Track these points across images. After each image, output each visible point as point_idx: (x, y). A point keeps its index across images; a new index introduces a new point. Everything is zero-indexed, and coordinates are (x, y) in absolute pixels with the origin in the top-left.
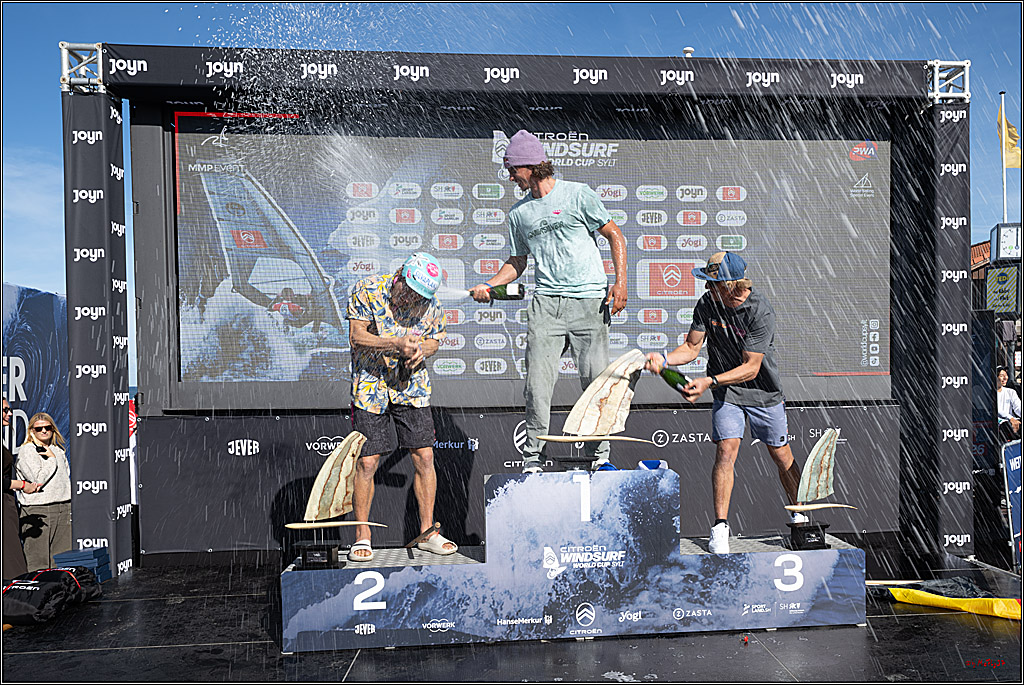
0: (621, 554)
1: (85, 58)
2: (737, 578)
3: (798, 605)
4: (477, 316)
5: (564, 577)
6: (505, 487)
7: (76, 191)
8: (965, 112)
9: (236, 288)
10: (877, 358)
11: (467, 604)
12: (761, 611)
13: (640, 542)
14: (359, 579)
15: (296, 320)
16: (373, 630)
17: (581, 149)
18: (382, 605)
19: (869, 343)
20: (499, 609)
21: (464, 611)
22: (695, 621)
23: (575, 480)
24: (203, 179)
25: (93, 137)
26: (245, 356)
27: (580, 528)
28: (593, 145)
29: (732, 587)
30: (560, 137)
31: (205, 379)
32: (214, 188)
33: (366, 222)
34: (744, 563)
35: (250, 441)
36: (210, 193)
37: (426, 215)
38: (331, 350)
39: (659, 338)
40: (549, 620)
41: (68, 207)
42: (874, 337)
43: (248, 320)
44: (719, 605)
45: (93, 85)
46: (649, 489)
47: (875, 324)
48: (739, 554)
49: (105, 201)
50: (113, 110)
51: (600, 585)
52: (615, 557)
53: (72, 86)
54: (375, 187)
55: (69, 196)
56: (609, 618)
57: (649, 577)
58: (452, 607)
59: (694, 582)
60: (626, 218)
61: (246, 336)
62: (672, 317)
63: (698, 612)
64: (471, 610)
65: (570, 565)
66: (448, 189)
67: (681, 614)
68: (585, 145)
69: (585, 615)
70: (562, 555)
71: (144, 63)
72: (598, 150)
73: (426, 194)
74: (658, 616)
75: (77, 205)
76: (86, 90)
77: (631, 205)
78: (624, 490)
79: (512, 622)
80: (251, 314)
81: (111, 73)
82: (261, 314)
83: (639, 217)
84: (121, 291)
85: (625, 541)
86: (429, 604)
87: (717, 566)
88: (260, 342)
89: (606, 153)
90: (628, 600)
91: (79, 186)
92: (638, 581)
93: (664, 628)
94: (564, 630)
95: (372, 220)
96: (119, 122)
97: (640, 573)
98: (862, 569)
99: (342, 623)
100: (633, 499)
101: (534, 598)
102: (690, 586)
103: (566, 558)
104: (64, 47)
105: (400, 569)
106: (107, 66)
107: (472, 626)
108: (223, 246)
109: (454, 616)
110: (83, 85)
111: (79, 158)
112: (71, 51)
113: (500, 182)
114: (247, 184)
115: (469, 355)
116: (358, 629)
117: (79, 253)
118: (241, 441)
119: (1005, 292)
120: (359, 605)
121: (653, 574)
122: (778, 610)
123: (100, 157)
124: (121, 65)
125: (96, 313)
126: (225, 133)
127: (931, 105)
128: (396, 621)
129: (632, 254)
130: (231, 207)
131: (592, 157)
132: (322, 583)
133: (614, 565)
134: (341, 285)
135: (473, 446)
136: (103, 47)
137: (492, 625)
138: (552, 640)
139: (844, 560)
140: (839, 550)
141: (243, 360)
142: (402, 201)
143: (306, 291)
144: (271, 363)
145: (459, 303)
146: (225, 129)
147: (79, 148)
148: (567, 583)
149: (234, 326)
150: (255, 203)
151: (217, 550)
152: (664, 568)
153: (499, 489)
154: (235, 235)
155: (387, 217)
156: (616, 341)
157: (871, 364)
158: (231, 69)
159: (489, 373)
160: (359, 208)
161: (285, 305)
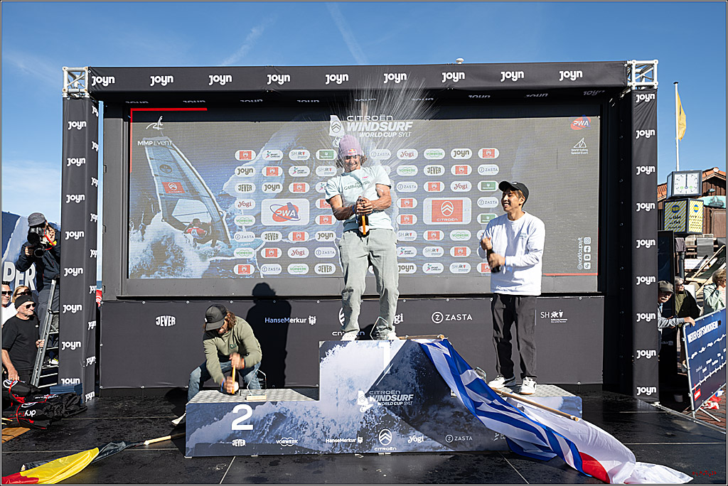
0: (410, 397)
1: (77, 76)
4: (317, 237)
5: (371, 412)
6: (333, 349)
7: (69, 159)
8: (653, 95)
9: (164, 219)
10: (589, 263)
11: (306, 428)
13: (424, 388)
14: (236, 410)
15: (201, 239)
16: (244, 444)
17: (387, 125)
18: (250, 427)
19: (584, 253)
20: (327, 432)
21: (304, 432)
22: (462, 444)
23: (380, 346)
24: (146, 148)
25: (80, 125)
26: (169, 262)
28: (395, 123)
30: (375, 118)
31: (143, 277)
32: (152, 156)
33: (247, 176)
35: (170, 317)
36: (150, 159)
37: (286, 172)
38: (222, 258)
39: (437, 250)
40: (360, 440)
41: (64, 169)
42: (587, 250)
43: (171, 239)
44: (478, 433)
45: (82, 93)
47: (588, 240)
49: (87, 165)
50: (94, 108)
51: (395, 417)
52: (406, 398)
53: (69, 94)
54: (253, 153)
55: (65, 162)
56: (401, 440)
57: (429, 413)
58: (296, 429)
59: (461, 416)
60: (417, 170)
61: (170, 249)
62: (447, 236)
63: (463, 438)
64: (308, 433)
65: (375, 404)
66: (300, 153)
67: (451, 439)
68: (391, 123)
69: (385, 437)
70: (370, 396)
71: (113, 78)
72: (399, 126)
73: (286, 156)
74: (435, 440)
75: (70, 168)
76: (77, 96)
77: (420, 162)
78: (413, 353)
79: (336, 441)
80: (173, 235)
81: (93, 85)
82: (179, 234)
83: (426, 170)
84: (95, 221)
85: (413, 388)
86: (281, 428)
88: (178, 253)
89: (404, 128)
90: (414, 428)
91: (71, 156)
92: (422, 415)
93: (439, 448)
94: (370, 447)
95: (250, 174)
96: (97, 115)
97: (423, 410)
98: (580, 410)
99: (224, 439)
100: (419, 359)
101: (351, 425)
102: (457, 419)
104: (66, 70)
106: (91, 81)
107: (309, 443)
108: (157, 191)
109: (298, 436)
110: (76, 93)
111: (72, 138)
112: (69, 73)
113: (334, 148)
114: (173, 152)
115: (312, 261)
116: (235, 443)
117: (70, 198)
118: (164, 317)
119: (678, 218)
120: (235, 426)
121: (432, 411)
123: (84, 137)
124: (99, 80)
125: (78, 235)
126: (161, 121)
127: (629, 91)
128: (259, 438)
129: (420, 195)
130: (163, 167)
131: (395, 131)
132: (212, 411)
133: (406, 404)
134: (230, 217)
135: (312, 321)
136: (89, 70)
137: (322, 443)
138: (362, 454)
139: (567, 404)
140: (563, 397)
141: (167, 265)
142: (270, 161)
143: (208, 220)
144: (184, 266)
145: (305, 228)
146: (161, 118)
147: (72, 132)
148: (373, 416)
149: (162, 243)
150: (178, 165)
151: (147, 387)
152: (439, 407)
153: (330, 351)
154: (165, 185)
155: (261, 172)
156: (409, 252)
157: (585, 268)
158: (166, 80)
159: (324, 273)
160: (243, 167)
161: (194, 229)
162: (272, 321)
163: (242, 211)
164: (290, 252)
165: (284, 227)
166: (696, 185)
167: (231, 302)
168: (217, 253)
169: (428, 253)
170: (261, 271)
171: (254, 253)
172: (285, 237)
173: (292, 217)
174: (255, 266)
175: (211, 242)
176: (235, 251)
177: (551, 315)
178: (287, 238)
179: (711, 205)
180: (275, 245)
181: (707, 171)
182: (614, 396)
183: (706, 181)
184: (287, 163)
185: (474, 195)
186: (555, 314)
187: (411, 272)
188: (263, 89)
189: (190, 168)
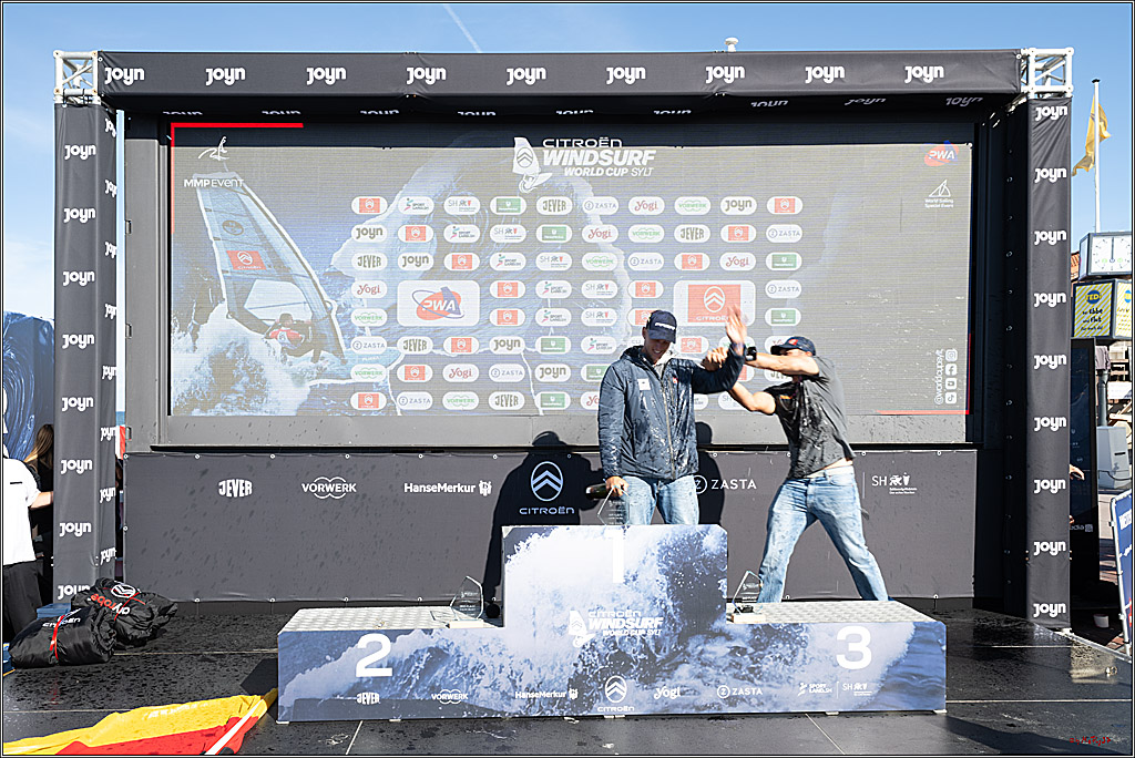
0: (658, 621)
1: (79, 67)
2: (793, 653)
3: (865, 686)
4: (492, 345)
5: (592, 646)
6: (528, 541)
7: (67, 210)
8: (1066, 108)
9: (231, 313)
10: (955, 394)
11: (482, 674)
12: (820, 691)
13: (680, 607)
14: (363, 642)
15: (294, 349)
16: (377, 700)
17: (613, 156)
18: (388, 672)
20: (517, 680)
21: (479, 681)
22: (744, 700)
23: (606, 535)
24: (198, 192)
25: (86, 152)
26: (239, 387)
27: (611, 591)
28: (626, 152)
29: (786, 662)
30: (589, 143)
31: (196, 412)
32: (210, 205)
33: (373, 241)
34: (801, 634)
35: (242, 481)
36: (206, 210)
37: (439, 234)
38: (331, 381)
40: (573, 695)
41: (59, 227)
42: (951, 370)
43: (242, 349)
44: (770, 683)
45: (88, 96)
46: (692, 548)
48: (795, 625)
49: (97, 220)
50: (109, 123)
51: (633, 655)
52: (651, 625)
53: (65, 98)
54: (383, 202)
55: (58, 215)
56: (643, 694)
57: (689, 649)
58: (465, 676)
59: (742, 655)
60: (662, 233)
61: (240, 367)
63: (745, 690)
64: (486, 681)
65: (599, 633)
66: (463, 203)
67: (727, 692)
68: (618, 152)
69: (616, 689)
70: (591, 620)
71: (141, 71)
72: (632, 157)
73: (439, 208)
74: (699, 693)
75: (68, 226)
76: (80, 101)
77: (669, 220)
78: (663, 548)
79: (532, 695)
80: (246, 341)
81: (107, 82)
82: (256, 341)
83: (678, 233)
84: (111, 317)
85: (663, 606)
86: (439, 673)
87: (769, 638)
88: (255, 372)
89: (641, 160)
90: (665, 674)
91: (70, 205)
92: (678, 652)
93: (706, 707)
94: (591, 706)
95: (378, 238)
96: (113, 135)
97: (679, 643)
98: (942, 645)
99: (343, 691)
100: (673, 559)
101: (557, 668)
102: (737, 660)
103: (595, 624)
104: (60, 55)
105: (408, 632)
106: (102, 76)
107: (487, 699)
108: (218, 265)
109: (468, 686)
110: (77, 96)
111: (71, 175)
112: (65, 61)
113: (522, 195)
114: (245, 199)
115: (484, 387)
116: (362, 698)
117: (68, 276)
118: (233, 481)
119: (1098, 312)
120: (363, 671)
121: (694, 645)
122: (840, 690)
123: (92, 172)
124: (117, 74)
125: (84, 341)
126: (224, 145)
127: (1024, 100)
128: (402, 690)
129: (668, 275)
130: (228, 225)
131: (625, 166)
132: (322, 645)
133: (650, 635)
134: (344, 311)
136: (99, 56)
137: (509, 698)
138: (577, 718)
139: (921, 634)
140: (915, 623)
141: (237, 392)
142: (412, 217)
143: (306, 317)
144: (266, 396)
145: (473, 331)
146: (223, 141)
147: (71, 165)
148: (596, 653)
149: (229, 354)
150: (253, 220)
151: (204, 599)
152: (707, 638)
153: (521, 543)
154: (232, 255)
155: (396, 235)
157: (947, 402)
158: (232, 77)
159: (504, 408)
160: (365, 225)
161: (283, 332)
162: (417, 489)
163: (365, 301)
164: (446, 372)
165: (437, 330)
166: (1128, 257)
167: (347, 456)
168: (322, 373)
170: (397, 404)
171: (386, 372)
172: (439, 345)
173: (450, 311)
174: (387, 395)
175: (311, 354)
176: (352, 372)
177: (889, 481)
178: (442, 347)
180: (422, 359)
182: (994, 619)
184: (440, 219)
185: (761, 277)
186: (896, 480)
188: (400, 91)
189: (275, 225)
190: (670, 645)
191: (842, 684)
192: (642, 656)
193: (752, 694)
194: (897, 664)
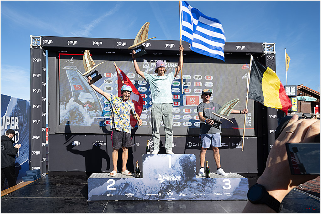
0: (180, 177)
1: (36, 39)
2: (212, 185)
3: (230, 194)
5: (164, 183)
6: (148, 157)
7: (33, 74)
8: (274, 57)
9: (75, 100)
10: (251, 124)
11: (137, 189)
12: (219, 195)
13: (185, 174)
14: (108, 181)
15: (90, 109)
17: (167, 65)
19: (248, 120)
20: (146, 191)
21: (137, 191)
22: (201, 197)
23: (167, 156)
24: (66, 71)
25: (38, 60)
26: (77, 118)
27: (168, 170)
29: (211, 188)
31: (66, 124)
32: (69, 74)
33: (109, 83)
34: (214, 181)
35: (78, 142)
38: (100, 118)
39: (189, 117)
40: (160, 195)
41: (31, 78)
42: (250, 118)
43: (77, 109)
44: (207, 192)
45: (39, 46)
46: (187, 160)
47: (250, 114)
48: (213, 178)
49: (41, 77)
50: (44, 53)
51: (174, 185)
52: (178, 178)
53: (33, 47)
54: (112, 74)
55: (32, 75)
56: (177, 195)
57: (188, 184)
58: (133, 190)
60: (180, 84)
61: (77, 113)
62: (193, 111)
63: (201, 194)
64: (139, 191)
65: (166, 180)
66: (131, 75)
67: (197, 195)
69: (170, 194)
71: (52, 41)
72: (172, 65)
74: (190, 195)
75: (34, 78)
76: (37, 48)
78: (180, 159)
79: (150, 195)
80: (78, 107)
81: (43, 43)
82: (81, 107)
83: (183, 84)
84: (44, 101)
85: (181, 174)
87: (207, 182)
88: (81, 115)
89: (174, 66)
90: (182, 190)
91: (34, 73)
92: (185, 185)
93: (192, 198)
94: (164, 198)
95: (111, 83)
96: (45, 56)
97: (185, 183)
98: (247, 184)
100: (183, 162)
101: (156, 188)
102: (199, 187)
103: (165, 178)
104: (31, 37)
106: (42, 42)
108: (71, 89)
109: (134, 192)
110: (36, 46)
111: (35, 65)
112: (33, 38)
114: (78, 72)
117: (34, 90)
118: (75, 142)
122: (224, 194)
123: (40, 65)
124: (46, 41)
125: (38, 106)
127: (264, 55)
130: (74, 79)
131: (170, 67)
132: (98, 182)
133: (178, 180)
134: (102, 100)
135: (138, 145)
136: (41, 36)
137: (144, 195)
138: (161, 200)
139: (242, 181)
140: (241, 178)
141: (76, 120)
144: (84, 121)
146: (72, 58)
147: (35, 63)
148: (165, 185)
149: (74, 110)
150: (80, 78)
151: (68, 171)
152: (192, 181)
153: (146, 158)
154: (75, 86)
155: (115, 82)
156: (177, 117)
157: (249, 126)
158: (74, 43)
159: (142, 125)
160: (108, 80)
161: (87, 105)
166: (294, 92)
167: (104, 136)
169: (185, 117)
175: (94, 111)
176: (105, 115)
177: (236, 145)
179: (301, 100)
181: (299, 86)
183: (299, 90)
187: (179, 125)
188: (115, 48)
189: (85, 79)
190: (183, 183)
191: (224, 193)
192: (176, 186)
193: (203, 195)
194: (237, 188)
